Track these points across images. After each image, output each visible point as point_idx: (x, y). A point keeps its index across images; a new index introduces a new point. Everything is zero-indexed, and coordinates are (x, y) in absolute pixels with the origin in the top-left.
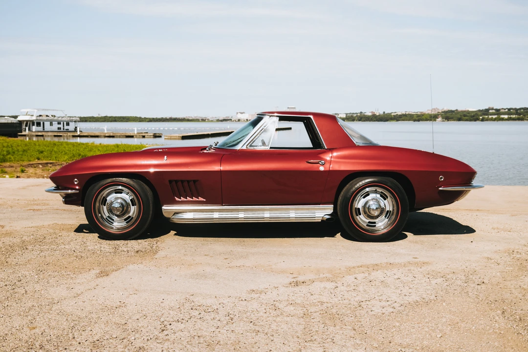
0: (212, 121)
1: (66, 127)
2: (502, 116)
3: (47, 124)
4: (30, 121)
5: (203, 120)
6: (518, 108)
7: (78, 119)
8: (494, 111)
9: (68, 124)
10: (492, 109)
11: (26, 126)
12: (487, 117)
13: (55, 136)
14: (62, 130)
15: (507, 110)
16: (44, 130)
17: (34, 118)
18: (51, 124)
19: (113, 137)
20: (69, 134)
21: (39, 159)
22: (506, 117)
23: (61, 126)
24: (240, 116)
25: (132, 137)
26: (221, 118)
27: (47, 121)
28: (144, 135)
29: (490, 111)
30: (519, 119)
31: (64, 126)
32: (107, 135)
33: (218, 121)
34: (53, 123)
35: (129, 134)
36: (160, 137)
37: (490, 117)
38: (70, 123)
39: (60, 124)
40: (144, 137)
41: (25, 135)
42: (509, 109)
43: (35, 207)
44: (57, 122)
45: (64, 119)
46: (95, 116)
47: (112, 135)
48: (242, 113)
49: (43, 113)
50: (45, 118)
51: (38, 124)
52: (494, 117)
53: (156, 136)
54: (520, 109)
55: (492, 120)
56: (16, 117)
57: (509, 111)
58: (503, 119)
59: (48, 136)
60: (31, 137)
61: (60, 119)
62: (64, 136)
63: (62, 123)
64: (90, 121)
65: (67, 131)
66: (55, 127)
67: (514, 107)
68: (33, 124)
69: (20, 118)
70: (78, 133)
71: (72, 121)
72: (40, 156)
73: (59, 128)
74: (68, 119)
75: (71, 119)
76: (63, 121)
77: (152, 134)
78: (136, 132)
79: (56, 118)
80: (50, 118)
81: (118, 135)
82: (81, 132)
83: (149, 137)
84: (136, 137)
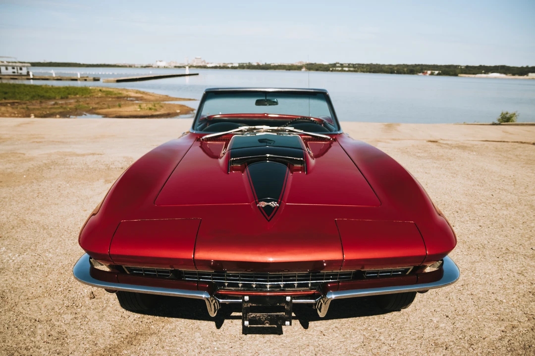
0: (137, 67)
1: (20, 71)
2: (345, 69)
3: (3, 69)
5: (130, 66)
6: (354, 63)
7: (29, 65)
8: (339, 65)
9: (21, 69)
10: (338, 63)
12: (334, 69)
13: (12, 79)
14: (16, 74)
15: (347, 65)
18: (7, 69)
19: (60, 80)
20: (23, 77)
21: (5, 99)
22: (346, 69)
23: (15, 70)
24: (159, 64)
25: (76, 80)
26: (144, 65)
27: (3, 66)
28: (86, 78)
29: (337, 65)
30: (354, 71)
31: (17, 70)
32: (55, 78)
33: (142, 67)
34: (9, 68)
35: (73, 78)
36: (99, 80)
37: (337, 69)
38: (23, 68)
39: (14, 68)
40: (86, 80)
42: (349, 64)
43: (37, 140)
44: (11, 67)
45: (17, 64)
46: (42, 61)
47: (59, 78)
48: (160, 61)
52: (340, 69)
53: (96, 80)
54: (356, 64)
55: (338, 71)
57: (349, 66)
58: (345, 71)
59: (5, 79)
61: (14, 64)
62: (19, 79)
63: (16, 68)
65: (21, 75)
66: (10, 71)
67: (352, 63)
70: (31, 77)
71: (24, 66)
72: (6, 96)
73: (14, 72)
74: (20, 65)
75: (24, 64)
76: (17, 66)
77: (92, 78)
78: (79, 76)
79: (10, 64)
80: (6, 63)
81: (65, 78)
82: (33, 75)
83: (90, 80)
84: (80, 80)
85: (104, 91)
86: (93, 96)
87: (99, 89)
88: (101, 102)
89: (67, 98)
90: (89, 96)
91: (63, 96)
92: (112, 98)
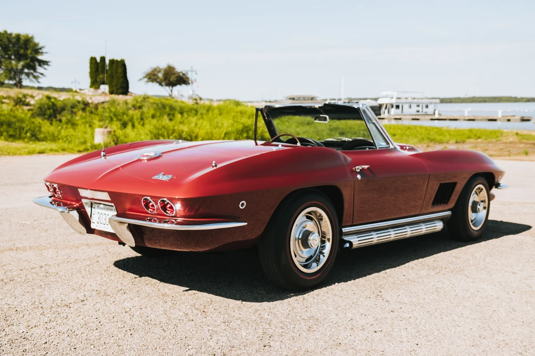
1: (425, 110)
3: (406, 107)
4: (390, 104)
7: (438, 101)
9: (427, 107)
11: (386, 108)
13: (413, 119)
14: (420, 113)
16: (402, 112)
17: (394, 101)
18: (410, 107)
19: (474, 120)
20: (427, 117)
23: (420, 109)
25: (495, 120)
27: (406, 103)
28: (509, 118)
31: (422, 108)
32: (467, 118)
34: (412, 105)
35: (491, 118)
36: (529, 120)
38: (430, 106)
39: (419, 106)
40: (509, 120)
41: (383, 119)
44: (415, 105)
45: (423, 101)
47: (472, 118)
49: (402, 95)
50: (404, 100)
51: (398, 107)
53: (523, 120)
56: (376, 99)
59: (406, 119)
60: (390, 119)
61: (419, 101)
62: (422, 120)
63: (421, 106)
64: (455, 102)
65: (426, 114)
66: (414, 109)
68: (392, 106)
69: (380, 102)
70: (437, 116)
71: (431, 103)
73: (418, 111)
74: (427, 101)
75: (431, 101)
76: (423, 103)
77: (518, 118)
78: (500, 115)
79: (415, 101)
80: (410, 100)
81: (480, 118)
82: (440, 114)
83: (516, 121)
84: (500, 120)
85: (521, 135)
86: (500, 140)
87: (515, 131)
88: (506, 148)
89: (464, 142)
90: (494, 140)
91: (459, 140)
92: (526, 144)
